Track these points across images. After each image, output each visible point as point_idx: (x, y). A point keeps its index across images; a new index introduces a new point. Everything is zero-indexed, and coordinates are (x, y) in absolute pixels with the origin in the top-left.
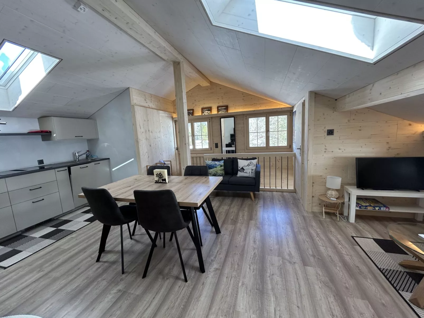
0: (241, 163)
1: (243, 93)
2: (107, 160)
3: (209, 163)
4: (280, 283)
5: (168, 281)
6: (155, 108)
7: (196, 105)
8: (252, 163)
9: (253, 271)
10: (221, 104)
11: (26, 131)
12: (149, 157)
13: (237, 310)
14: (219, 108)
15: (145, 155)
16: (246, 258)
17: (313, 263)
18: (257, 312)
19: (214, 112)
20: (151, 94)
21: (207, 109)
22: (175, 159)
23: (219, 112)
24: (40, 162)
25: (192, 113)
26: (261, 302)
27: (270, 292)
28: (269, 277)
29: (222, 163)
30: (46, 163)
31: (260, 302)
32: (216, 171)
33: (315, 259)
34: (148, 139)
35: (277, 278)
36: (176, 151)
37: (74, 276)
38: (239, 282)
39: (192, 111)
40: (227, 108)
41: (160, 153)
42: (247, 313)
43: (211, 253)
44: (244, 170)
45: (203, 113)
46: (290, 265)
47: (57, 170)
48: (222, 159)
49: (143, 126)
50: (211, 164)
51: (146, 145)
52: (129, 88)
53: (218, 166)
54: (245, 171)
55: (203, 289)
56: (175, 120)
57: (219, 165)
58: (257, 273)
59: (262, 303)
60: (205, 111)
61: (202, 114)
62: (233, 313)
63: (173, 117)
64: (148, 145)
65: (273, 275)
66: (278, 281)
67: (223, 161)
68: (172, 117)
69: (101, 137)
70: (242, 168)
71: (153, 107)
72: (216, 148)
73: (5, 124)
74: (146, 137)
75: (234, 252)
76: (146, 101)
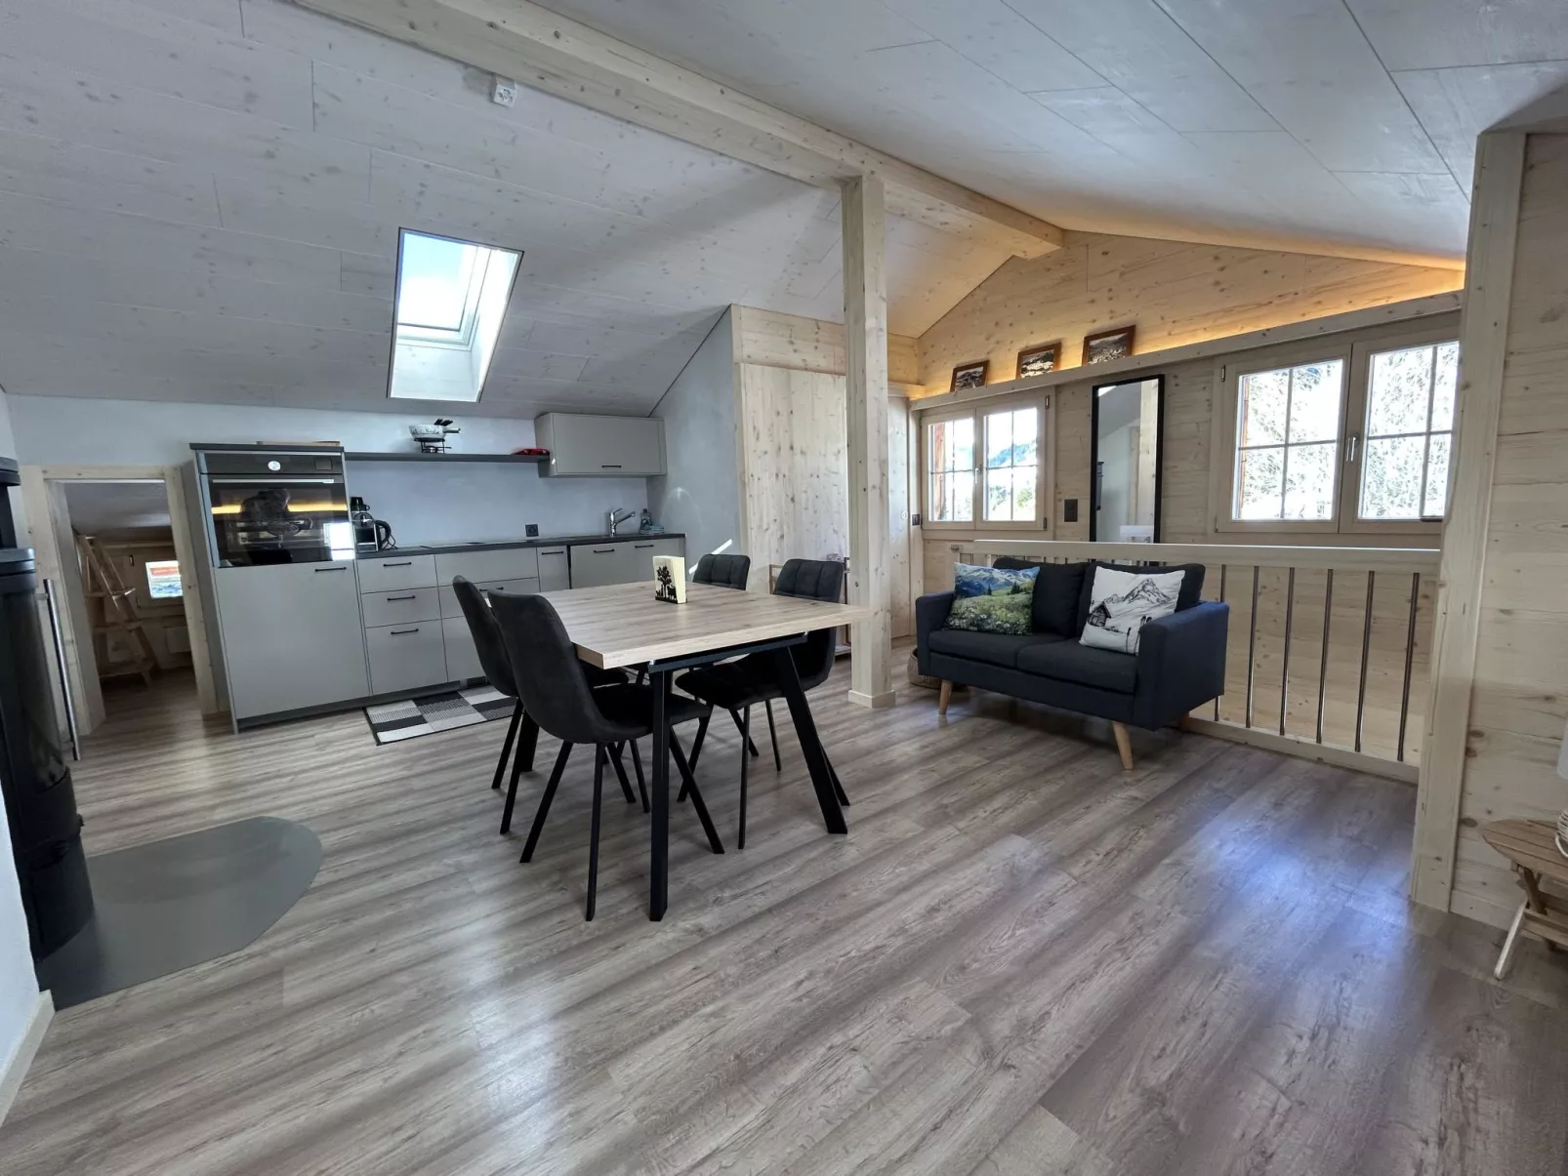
0: (1107, 585)
1: (1217, 254)
2: (677, 540)
3: (964, 574)
4: (844, 1091)
5: (559, 895)
6: (832, 367)
7: (998, 342)
8: (1149, 588)
9: (799, 999)
10: (1104, 323)
11: (507, 450)
12: (782, 537)
13: (610, 1069)
14: (1093, 343)
15: (767, 529)
16: (830, 947)
17: (1107, 1121)
18: (653, 1117)
19: (1072, 360)
20: (816, 320)
21: (1043, 354)
22: (907, 559)
23: (1091, 359)
24: (530, 531)
25: (981, 376)
26: (701, 1099)
27: (767, 1097)
28: (831, 1048)
29: (1026, 578)
30: (544, 533)
31: (698, 1096)
32: (986, 607)
33: (1145, 1113)
34: (787, 474)
35: (856, 1072)
36: (912, 527)
37: (434, 799)
38: (715, 999)
39: (981, 369)
40: (1128, 336)
41: (836, 528)
42: (621, 1097)
43: (742, 878)
44: (1107, 615)
45: (1025, 370)
46: (974, 1061)
47: (541, 550)
48: (1035, 564)
49: (769, 430)
50: (974, 577)
51: (773, 496)
52: (730, 306)
53: (1000, 586)
54: (1109, 623)
55: (604, 957)
56: (921, 411)
57: (1008, 583)
58: (807, 1011)
59: (700, 1103)
60: (1033, 362)
61: (1018, 374)
62: (590, 1068)
63: (911, 399)
64: (784, 495)
65: (854, 1050)
66: (844, 1083)
67: (1032, 573)
68: (908, 398)
69: (672, 472)
70: (1102, 608)
71: (823, 364)
72: (1066, 521)
73: (457, 432)
74: (778, 469)
75: (812, 910)
76: (795, 347)
